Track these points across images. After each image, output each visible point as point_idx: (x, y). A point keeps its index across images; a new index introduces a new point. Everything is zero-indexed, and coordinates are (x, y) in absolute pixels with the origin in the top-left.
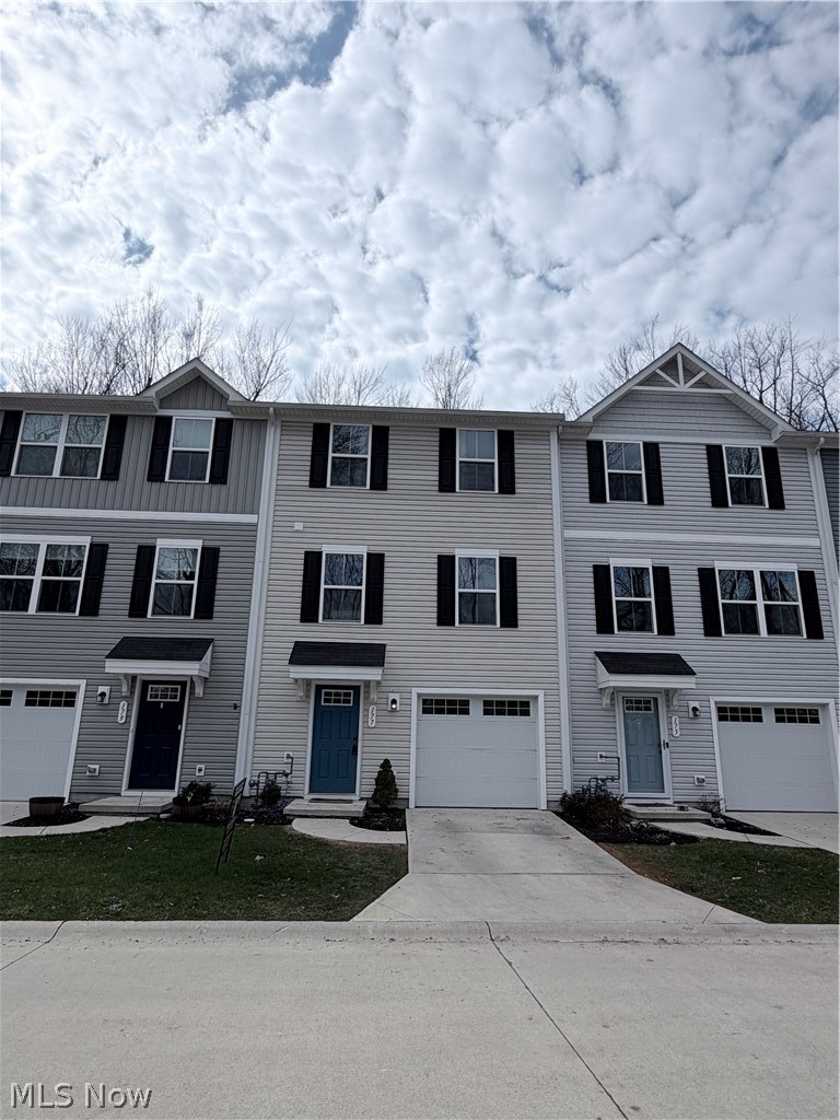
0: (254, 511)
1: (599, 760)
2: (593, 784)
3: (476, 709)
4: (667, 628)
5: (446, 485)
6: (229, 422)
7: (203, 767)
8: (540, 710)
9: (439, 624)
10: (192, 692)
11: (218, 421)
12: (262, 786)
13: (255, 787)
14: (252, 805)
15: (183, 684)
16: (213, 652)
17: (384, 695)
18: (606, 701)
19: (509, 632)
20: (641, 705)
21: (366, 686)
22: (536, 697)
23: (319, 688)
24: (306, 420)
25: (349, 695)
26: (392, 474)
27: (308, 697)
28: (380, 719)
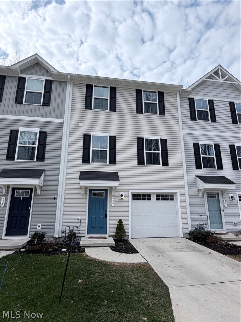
0: (62, 117)
1: (200, 217)
2: (199, 226)
3: (153, 198)
4: (220, 167)
5: (139, 111)
6: (51, 82)
7: (40, 225)
8: (178, 198)
9: (138, 164)
10: (35, 193)
11: (46, 81)
12: (67, 232)
13: (64, 233)
14: (63, 241)
15: (31, 189)
16: (45, 175)
17: (118, 193)
18: (201, 194)
19: (165, 168)
20: (213, 196)
21: (110, 189)
22: (176, 193)
23: (90, 190)
24: (83, 83)
25: (103, 193)
26: (118, 105)
27: (86, 194)
28: (117, 203)
